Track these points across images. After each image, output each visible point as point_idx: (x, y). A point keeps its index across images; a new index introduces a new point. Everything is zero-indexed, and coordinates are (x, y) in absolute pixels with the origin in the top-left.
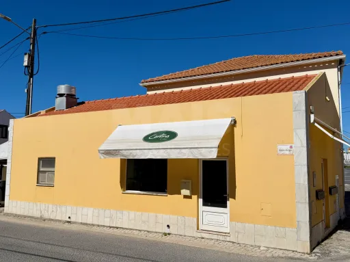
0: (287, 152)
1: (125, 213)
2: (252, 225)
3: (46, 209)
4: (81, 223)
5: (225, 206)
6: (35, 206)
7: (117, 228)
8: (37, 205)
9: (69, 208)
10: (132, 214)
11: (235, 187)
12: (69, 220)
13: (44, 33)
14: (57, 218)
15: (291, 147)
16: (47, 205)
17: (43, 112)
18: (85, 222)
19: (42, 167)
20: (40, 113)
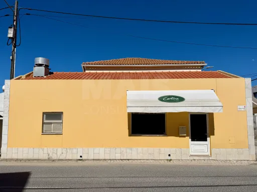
0: (243, 110)
1: (134, 149)
2: (224, 149)
3: (55, 152)
4: (93, 160)
5: (206, 140)
6: (41, 150)
7: (128, 160)
8: (43, 150)
9: (80, 150)
10: (140, 149)
11: (214, 129)
12: (81, 158)
13: (27, 14)
14: (67, 158)
15: (245, 107)
16: (55, 149)
17: (24, 77)
18: (98, 158)
19: (47, 119)
20: (21, 77)
